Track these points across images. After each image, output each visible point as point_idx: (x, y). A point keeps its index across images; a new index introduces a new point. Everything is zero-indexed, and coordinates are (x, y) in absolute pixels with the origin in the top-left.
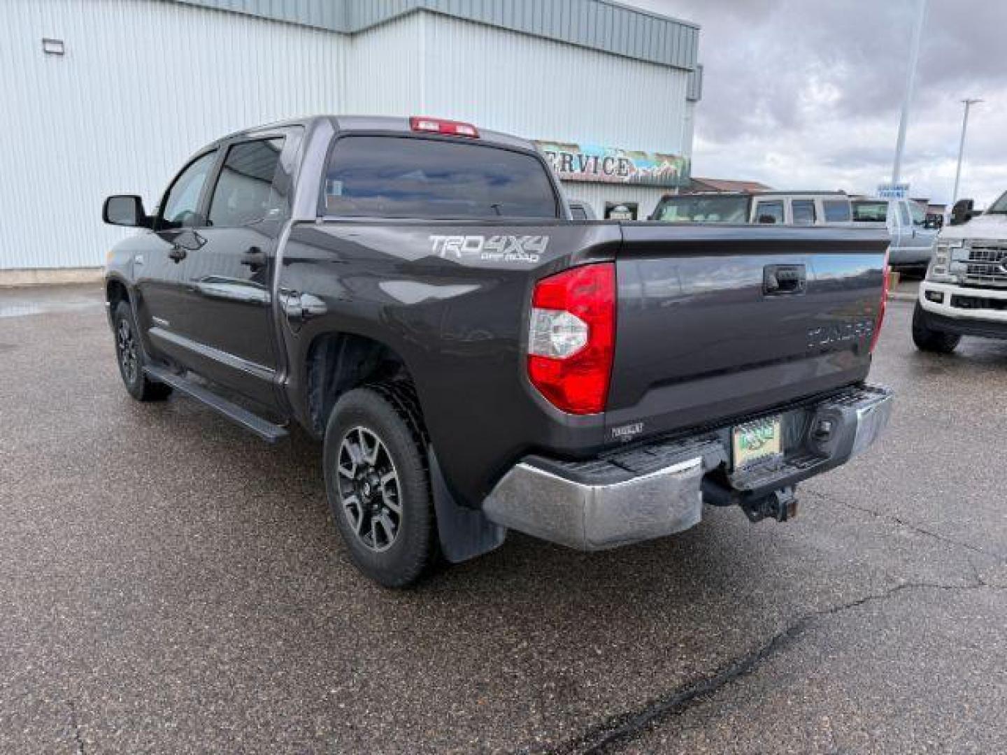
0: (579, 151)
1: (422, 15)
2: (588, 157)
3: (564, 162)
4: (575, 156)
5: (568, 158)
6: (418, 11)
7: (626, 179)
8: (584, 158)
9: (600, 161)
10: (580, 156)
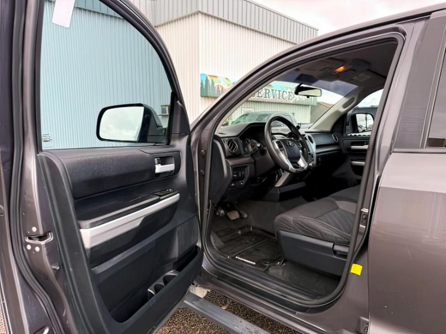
0: (273, 88)
1: (200, 15)
2: (276, 91)
3: (266, 93)
4: (271, 91)
5: (267, 92)
6: (198, 12)
7: (291, 102)
8: (274, 91)
9: (281, 93)
10: (272, 90)
